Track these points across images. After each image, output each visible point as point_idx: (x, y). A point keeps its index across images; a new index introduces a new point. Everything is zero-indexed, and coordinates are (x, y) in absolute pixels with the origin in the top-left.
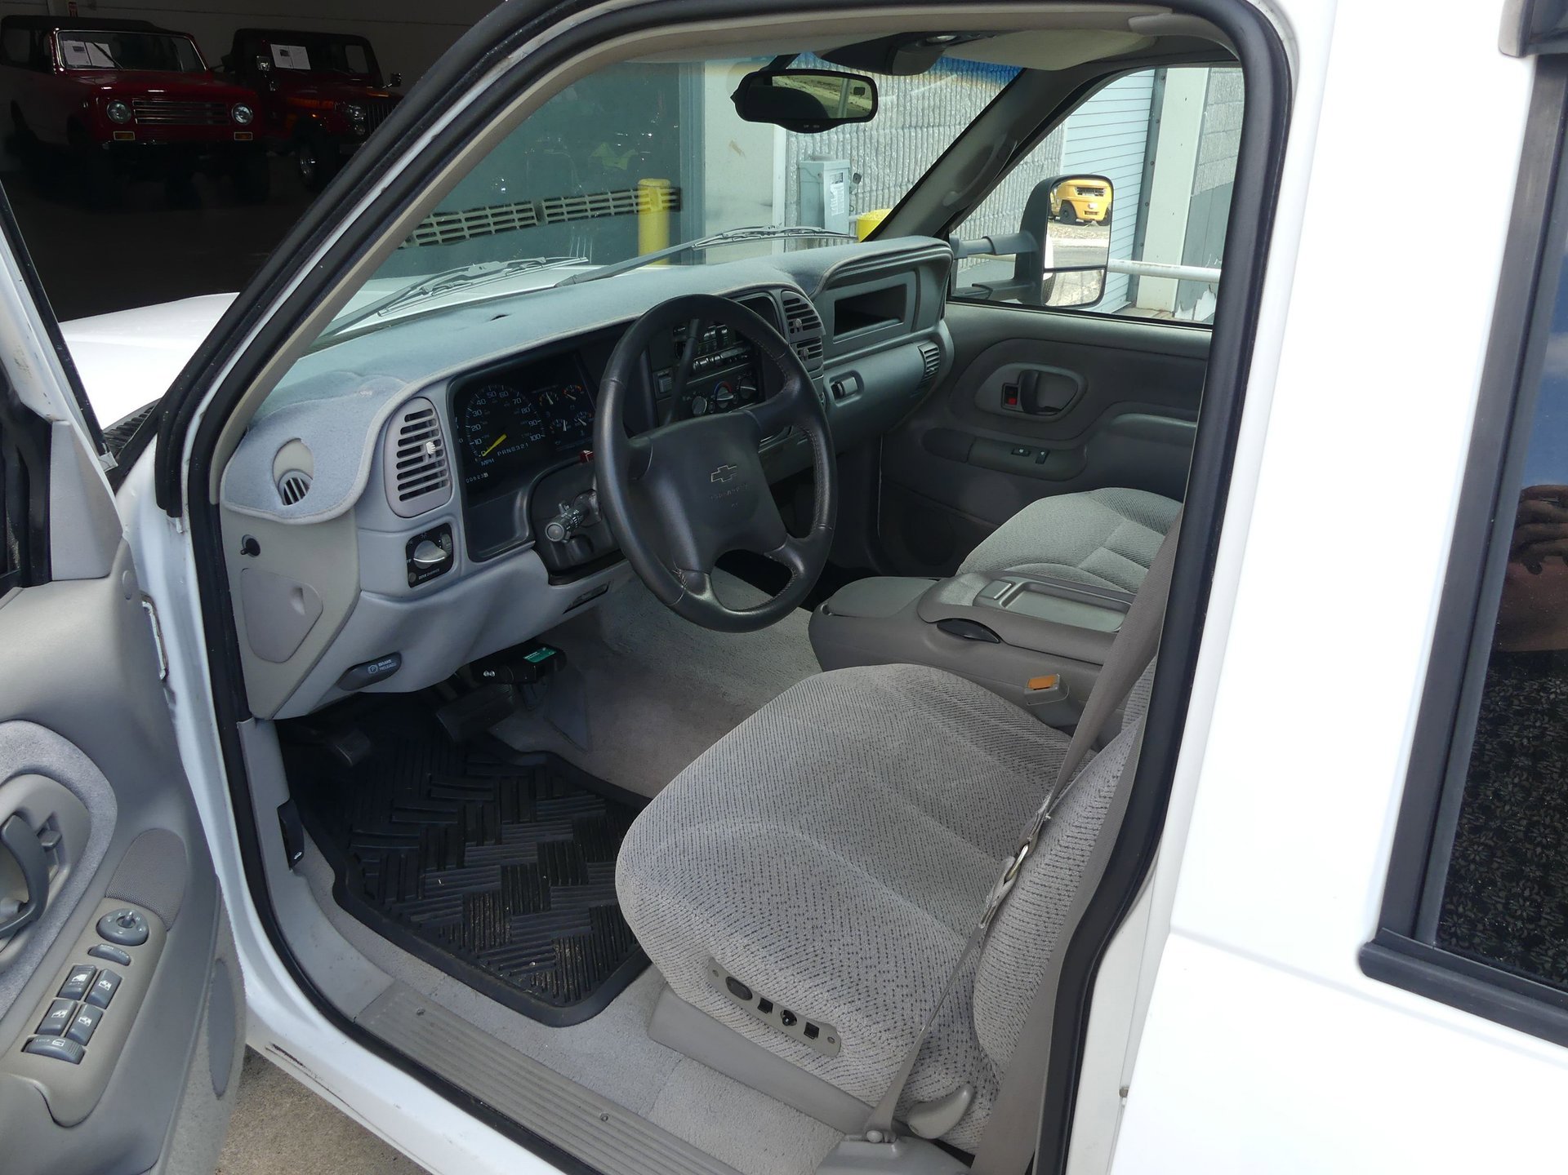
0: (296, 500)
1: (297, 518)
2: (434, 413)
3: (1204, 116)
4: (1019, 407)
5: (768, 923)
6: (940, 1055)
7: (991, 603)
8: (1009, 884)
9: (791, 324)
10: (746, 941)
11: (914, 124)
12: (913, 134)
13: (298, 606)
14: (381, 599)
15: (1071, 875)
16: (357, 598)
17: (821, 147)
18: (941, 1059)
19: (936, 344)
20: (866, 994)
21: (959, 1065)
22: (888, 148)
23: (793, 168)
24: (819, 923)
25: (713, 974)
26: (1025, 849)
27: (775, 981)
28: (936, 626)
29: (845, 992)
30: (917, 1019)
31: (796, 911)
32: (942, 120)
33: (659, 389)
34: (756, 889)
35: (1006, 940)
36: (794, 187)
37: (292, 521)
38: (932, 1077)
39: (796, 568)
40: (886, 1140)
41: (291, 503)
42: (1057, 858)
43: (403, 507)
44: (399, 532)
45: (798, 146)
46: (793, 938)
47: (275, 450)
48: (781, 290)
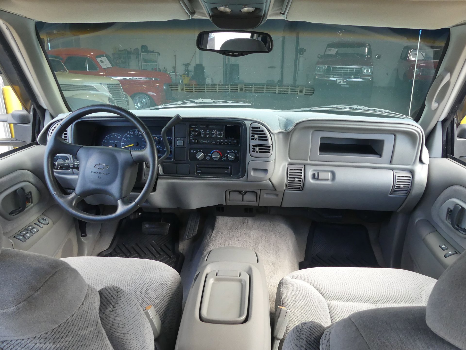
4: (450, 223)
9: (252, 136)
48: (252, 122)
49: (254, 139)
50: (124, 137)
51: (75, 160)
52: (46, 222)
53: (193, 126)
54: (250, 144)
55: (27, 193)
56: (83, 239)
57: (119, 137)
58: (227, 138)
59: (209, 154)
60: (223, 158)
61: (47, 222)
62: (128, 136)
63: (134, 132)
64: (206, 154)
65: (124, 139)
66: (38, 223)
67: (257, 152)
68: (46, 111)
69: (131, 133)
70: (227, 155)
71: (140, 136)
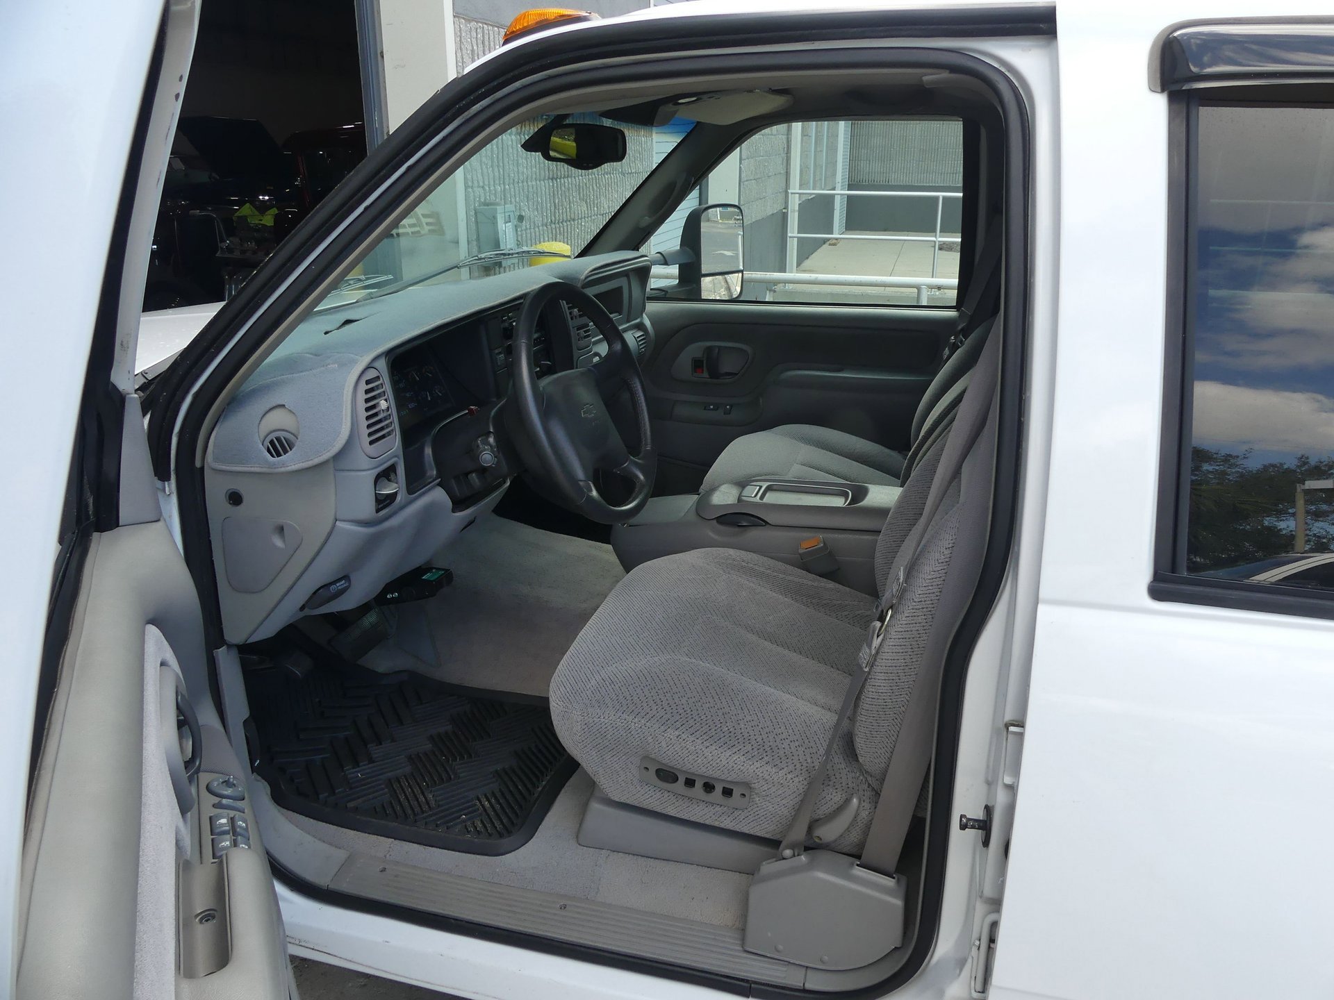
0: (286, 452)
1: (288, 466)
2: (381, 379)
3: (740, 167)
4: (706, 374)
5: (690, 717)
6: (830, 781)
7: (752, 500)
8: (881, 637)
9: (570, 313)
10: (677, 733)
11: (551, 176)
12: (551, 184)
13: (278, 542)
14: (352, 525)
15: (926, 619)
16: (334, 526)
17: (490, 196)
18: (831, 783)
19: (643, 331)
20: (771, 751)
21: (844, 784)
22: (535, 195)
23: (472, 213)
24: (727, 710)
25: (644, 771)
26: (890, 612)
27: (703, 758)
28: (715, 521)
29: (756, 753)
30: (809, 761)
31: (708, 705)
32: (570, 173)
33: (497, 363)
34: (676, 696)
35: (882, 676)
36: (473, 227)
37: (283, 470)
38: (827, 798)
39: (637, 477)
40: (796, 854)
41: (281, 456)
42: (914, 611)
43: (371, 450)
44: (368, 470)
45: (474, 196)
46: (711, 723)
47: (260, 416)
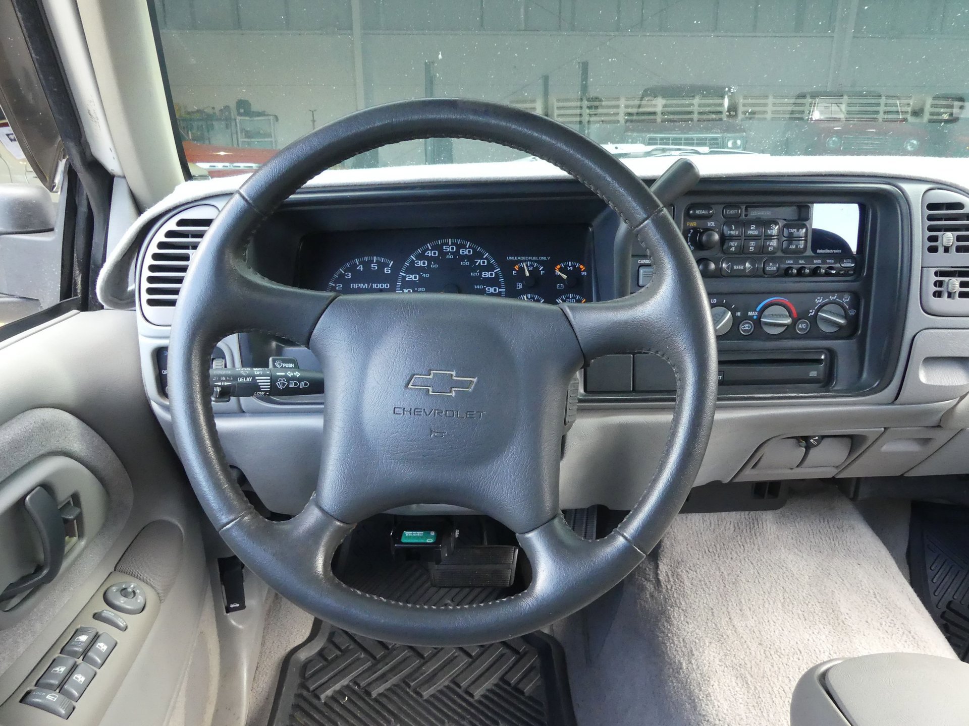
43: (151, 312)
44: (147, 337)
48: (926, 186)
49: (941, 249)
50: (403, 269)
51: (274, 361)
52: (137, 599)
53: (698, 212)
54: (922, 267)
55: (62, 502)
56: (233, 619)
57: (387, 271)
58: (819, 251)
59: (750, 314)
60: (800, 326)
61: (140, 600)
62: (420, 263)
63: (439, 248)
64: (738, 314)
65: (405, 277)
66: (109, 613)
67: (950, 295)
68: (116, 181)
69: (429, 253)
70: (816, 314)
71: (462, 263)
